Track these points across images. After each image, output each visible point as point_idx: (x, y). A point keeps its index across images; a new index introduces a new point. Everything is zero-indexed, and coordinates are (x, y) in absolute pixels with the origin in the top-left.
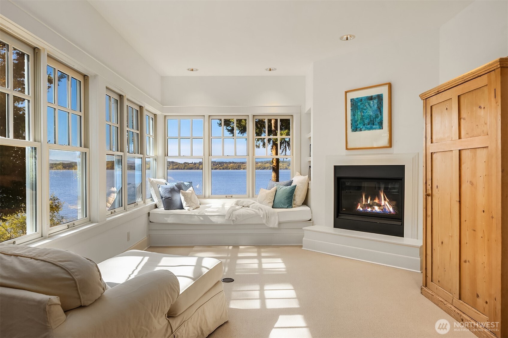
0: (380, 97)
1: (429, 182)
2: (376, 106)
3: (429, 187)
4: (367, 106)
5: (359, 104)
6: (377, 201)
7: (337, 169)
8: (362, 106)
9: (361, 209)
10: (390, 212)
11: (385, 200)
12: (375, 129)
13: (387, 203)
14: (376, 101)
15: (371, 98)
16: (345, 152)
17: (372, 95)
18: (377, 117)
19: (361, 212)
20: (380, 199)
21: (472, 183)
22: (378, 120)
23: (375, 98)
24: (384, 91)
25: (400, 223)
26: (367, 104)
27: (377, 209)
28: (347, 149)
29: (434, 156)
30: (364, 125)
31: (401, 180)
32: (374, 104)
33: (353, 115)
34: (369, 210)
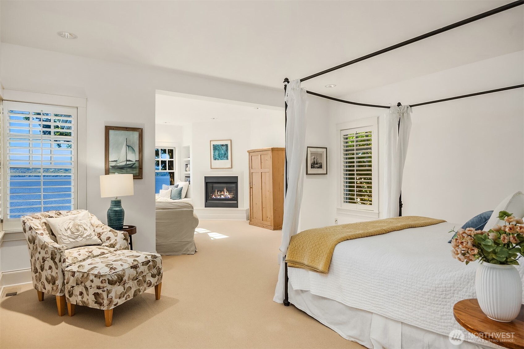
0: (227, 145)
1: (251, 183)
2: (225, 149)
3: (251, 185)
4: (221, 149)
5: (217, 147)
6: (223, 193)
7: (206, 178)
8: (218, 148)
9: (215, 197)
10: (229, 197)
11: (226, 192)
12: (225, 159)
13: (227, 194)
14: (225, 147)
15: (223, 145)
16: (210, 169)
17: (223, 144)
18: (225, 154)
19: (215, 199)
20: (224, 192)
21: (265, 183)
22: (226, 156)
23: (225, 146)
24: (228, 143)
25: (236, 202)
26: (221, 148)
27: (222, 197)
28: (211, 168)
29: (253, 174)
30: (220, 157)
31: (236, 183)
32: (224, 148)
33: (214, 152)
34: (219, 197)
